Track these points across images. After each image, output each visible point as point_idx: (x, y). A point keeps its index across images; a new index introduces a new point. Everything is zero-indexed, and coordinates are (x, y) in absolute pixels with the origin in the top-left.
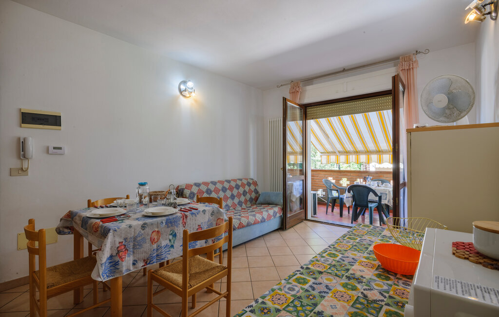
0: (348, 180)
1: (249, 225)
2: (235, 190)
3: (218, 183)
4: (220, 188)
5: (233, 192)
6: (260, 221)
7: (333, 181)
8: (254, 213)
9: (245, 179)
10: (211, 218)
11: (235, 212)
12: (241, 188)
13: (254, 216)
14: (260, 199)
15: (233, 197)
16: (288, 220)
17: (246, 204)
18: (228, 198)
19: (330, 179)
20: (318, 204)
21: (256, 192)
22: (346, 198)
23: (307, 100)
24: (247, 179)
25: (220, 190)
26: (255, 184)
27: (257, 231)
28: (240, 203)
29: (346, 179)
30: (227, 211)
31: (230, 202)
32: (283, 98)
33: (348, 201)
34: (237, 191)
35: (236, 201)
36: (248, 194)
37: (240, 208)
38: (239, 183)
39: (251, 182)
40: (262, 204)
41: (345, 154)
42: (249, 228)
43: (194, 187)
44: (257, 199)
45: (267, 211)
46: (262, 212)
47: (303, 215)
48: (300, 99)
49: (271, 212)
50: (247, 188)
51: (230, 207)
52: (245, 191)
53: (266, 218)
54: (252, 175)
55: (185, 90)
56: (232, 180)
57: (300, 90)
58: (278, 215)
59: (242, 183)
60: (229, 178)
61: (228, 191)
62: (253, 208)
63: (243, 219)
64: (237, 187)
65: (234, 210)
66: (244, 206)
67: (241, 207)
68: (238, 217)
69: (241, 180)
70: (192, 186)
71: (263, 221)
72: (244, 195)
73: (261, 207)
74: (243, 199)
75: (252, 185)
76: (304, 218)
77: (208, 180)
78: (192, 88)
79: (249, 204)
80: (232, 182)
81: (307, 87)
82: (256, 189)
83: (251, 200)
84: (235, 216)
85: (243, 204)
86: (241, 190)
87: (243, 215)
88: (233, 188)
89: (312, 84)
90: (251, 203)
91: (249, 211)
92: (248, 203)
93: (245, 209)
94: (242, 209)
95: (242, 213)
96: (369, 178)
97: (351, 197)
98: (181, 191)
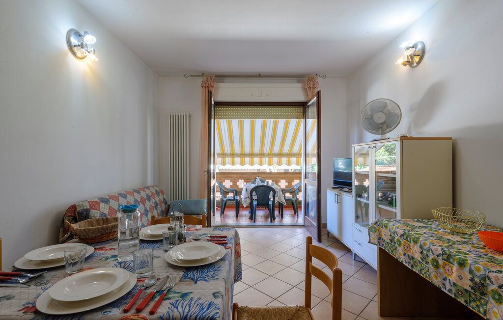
0: (231, 182)
2: (147, 202)
3: (128, 195)
5: (146, 206)
9: (152, 186)
12: (152, 199)
15: (146, 212)
18: (142, 214)
21: (165, 202)
24: (154, 187)
26: (162, 192)
29: (229, 180)
31: (145, 220)
33: (246, 202)
34: (149, 204)
36: (159, 206)
38: (148, 192)
39: (158, 189)
41: (232, 156)
43: (102, 205)
44: (166, 211)
50: (157, 199)
52: (156, 203)
55: (82, 46)
56: (140, 189)
57: (215, 86)
59: (152, 192)
61: (140, 204)
64: (148, 198)
69: (149, 188)
70: (99, 203)
72: (156, 208)
74: (155, 213)
75: (160, 194)
80: (141, 191)
81: (221, 84)
82: (164, 199)
83: (162, 213)
86: (152, 202)
88: (145, 200)
89: (223, 82)
96: (258, 179)
97: (248, 197)
98: (85, 214)
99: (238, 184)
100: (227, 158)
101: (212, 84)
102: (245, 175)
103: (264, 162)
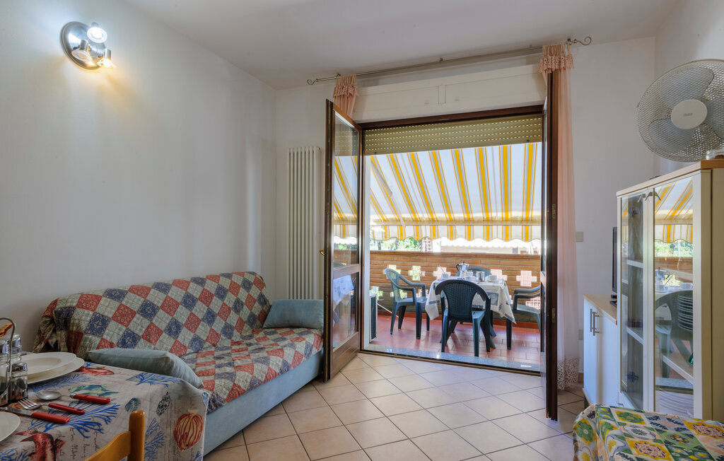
1: (254, 385)
2: (215, 300)
3: (174, 287)
4: (179, 299)
5: (212, 306)
6: (278, 371)
7: (399, 272)
8: (263, 354)
9: (237, 273)
10: (158, 419)
11: (217, 354)
12: (229, 294)
13: (265, 361)
14: (273, 317)
15: (210, 317)
16: (333, 357)
17: (240, 330)
18: (199, 321)
19: (393, 267)
20: (378, 314)
21: (263, 300)
22: (430, 303)
23: (368, 116)
24: (242, 274)
25: (178, 304)
26: (260, 283)
27: (271, 395)
28: (228, 330)
30: (197, 352)
31: (203, 331)
32: (327, 101)
34: (220, 303)
35: (218, 325)
36: (245, 307)
37: (227, 343)
38: (225, 283)
39: (251, 279)
40: (277, 327)
41: (414, 223)
42: (253, 392)
43: (105, 301)
44: (264, 316)
45: (292, 346)
46: (282, 350)
47: (358, 342)
48: (354, 111)
49: (301, 347)
50: (243, 295)
51: (204, 342)
52: (238, 302)
53: (290, 362)
54: (252, 263)
55: (82, 47)
56: (207, 277)
57: (356, 93)
58: (315, 351)
59: (233, 284)
60: (200, 273)
61: (199, 303)
62: (258, 340)
63: (240, 374)
64: (221, 293)
65: (213, 349)
66: (236, 336)
67: (230, 338)
68: (229, 369)
69: (228, 276)
70: (98, 298)
71: (285, 369)
72: (237, 311)
73: (276, 336)
74: (233, 319)
75: (254, 286)
76: (359, 348)
77: (147, 279)
78: (103, 46)
79: (247, 330)
80: (208, 281)
82: (261, 296)
83: (252, 320)
84: (219, 366)
85: (236, 333)
86: (230, 299)
87: (238, 363)
88: (212, 296)
89: (377, 84)
90: (251, 326)
91: (250, 348)
92: (246, 327)
93: (239, 343)
94: (234, 343)
95: (234, 356)
96: (464, 267)
97: (438, 301)
98: (64, 315)
99: (411, 273)
100: (423, 227)
101: (350, 91)
102: (448, 259)
103: (495, 234)
